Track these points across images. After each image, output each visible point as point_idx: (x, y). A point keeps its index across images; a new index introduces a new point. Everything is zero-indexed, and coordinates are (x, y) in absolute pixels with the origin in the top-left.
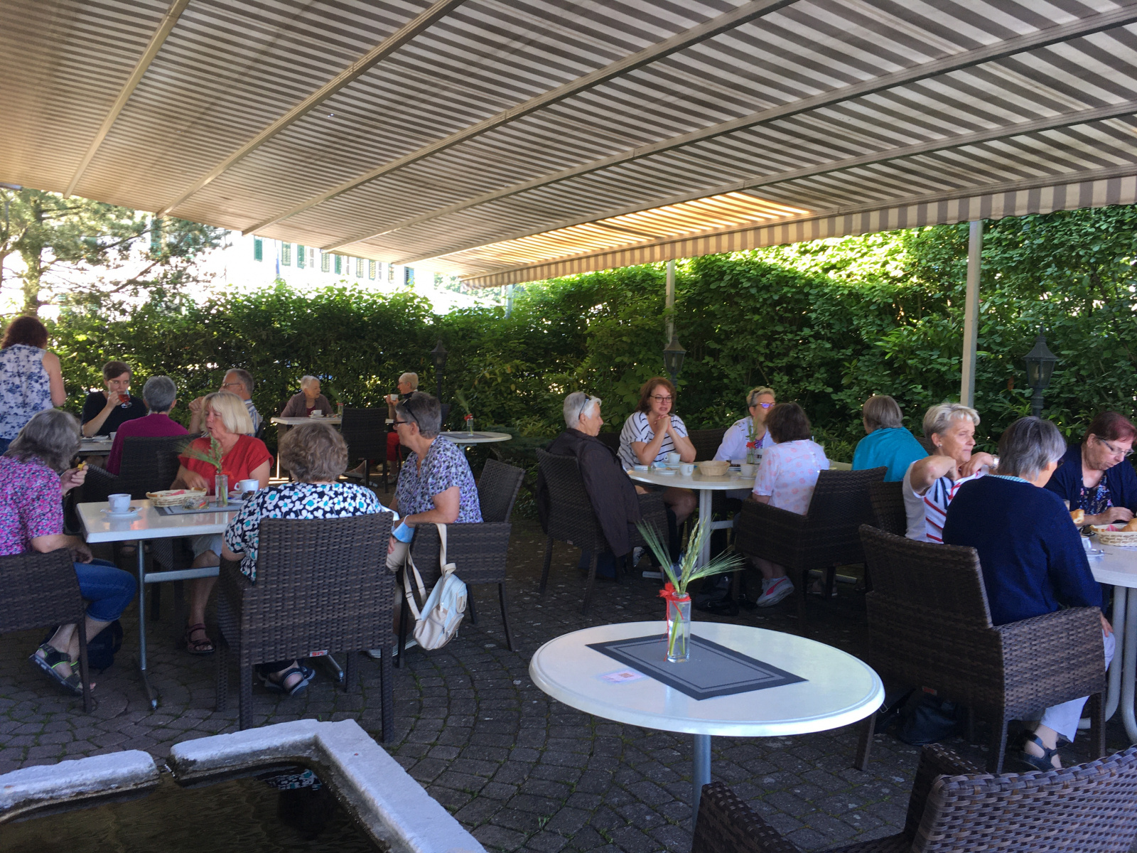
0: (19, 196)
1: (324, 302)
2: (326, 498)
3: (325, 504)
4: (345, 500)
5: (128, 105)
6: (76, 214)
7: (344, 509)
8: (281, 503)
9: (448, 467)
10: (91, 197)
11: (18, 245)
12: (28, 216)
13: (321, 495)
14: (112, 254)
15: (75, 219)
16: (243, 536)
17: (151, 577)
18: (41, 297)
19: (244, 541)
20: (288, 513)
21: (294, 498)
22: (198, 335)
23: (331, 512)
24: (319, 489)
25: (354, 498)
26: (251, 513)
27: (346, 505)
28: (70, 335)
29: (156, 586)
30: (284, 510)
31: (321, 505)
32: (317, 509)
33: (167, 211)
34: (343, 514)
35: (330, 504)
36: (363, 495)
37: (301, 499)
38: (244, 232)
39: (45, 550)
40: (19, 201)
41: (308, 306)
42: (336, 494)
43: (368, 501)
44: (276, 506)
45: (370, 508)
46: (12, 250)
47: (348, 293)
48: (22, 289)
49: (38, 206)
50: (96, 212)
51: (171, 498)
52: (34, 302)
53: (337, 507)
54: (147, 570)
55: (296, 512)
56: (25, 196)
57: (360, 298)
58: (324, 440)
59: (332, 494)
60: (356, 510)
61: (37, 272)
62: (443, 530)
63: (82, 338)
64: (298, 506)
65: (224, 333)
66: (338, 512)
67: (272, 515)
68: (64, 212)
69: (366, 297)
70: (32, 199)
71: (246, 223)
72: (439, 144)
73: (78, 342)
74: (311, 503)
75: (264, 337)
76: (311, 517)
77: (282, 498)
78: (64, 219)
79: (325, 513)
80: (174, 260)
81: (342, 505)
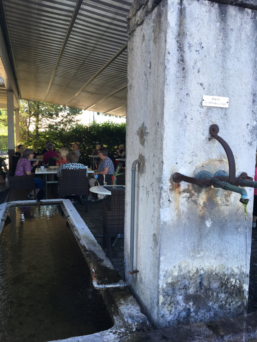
0: (34, 103)
1: (104, 127)
2: (74, 166)
3: (74, 167)
4: (77, 166)
5: (52, 84)
6: (47, 106)
7: (77, 168)
8: (66, 166)
9: (108, 163)
10: (50, 102)
11: (34, 114)
12: (36, 108)
13: (73, 165)
14: (54, 116)
15: (47, 108)
16: (59, 172)
17: (48, 182)
18: (39, 127)
19: (60, 173)
20: (67, 168)
21: (68, 165)
22: (73, 135)
23: (75, 168)
24: (73, 164)
25: (79, 166)
26: (61, 168)
27: (78, 167)
28: (45, 136)
29: (48, 184)
30: (66, 167)
31: (73, 167)
32: (72, 168)
33: (66, 105)
34: (77, 169)
35: (75, 167)
36: (81, 165)
37: (69, 166)
38: (85, 110)
39: (28, 175)
40: (34, 104)
41: (100, 128)
42: (76, 165)
43: (82, 167)
44: (65, 167)
45: (83, 168)
46: (32, 116)
47: (110, 124)
48: (35, 125)
49: (38, 105)
50: (51, 106)
51: (52, 167)
52: (37, 128)
53: (76, 167)
54: (48, 181)
55: (68, 168)
56: (35, 102)
57: (113, 125)
58: (74, 155)
59: (75, 165)
60: (80, 168)
61: (38, 120)
62: (104, 176)
63: (47, 136)
64: (69, 167)
65: (80, 135)
66: (76, 168)
67: (64, 168)
68: (44, 106)
69: (114, 125)
70: (37, 103)
71: (84, 108)
72: (119, 90)
73: (47, 137)
74: (71, 166)
75: (89, 136)
76: (71, 169)
77: (66, 165)
78: (44, 108)
79: (74, 168)
80: (69, 117)
81: (77, 167)
